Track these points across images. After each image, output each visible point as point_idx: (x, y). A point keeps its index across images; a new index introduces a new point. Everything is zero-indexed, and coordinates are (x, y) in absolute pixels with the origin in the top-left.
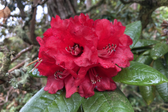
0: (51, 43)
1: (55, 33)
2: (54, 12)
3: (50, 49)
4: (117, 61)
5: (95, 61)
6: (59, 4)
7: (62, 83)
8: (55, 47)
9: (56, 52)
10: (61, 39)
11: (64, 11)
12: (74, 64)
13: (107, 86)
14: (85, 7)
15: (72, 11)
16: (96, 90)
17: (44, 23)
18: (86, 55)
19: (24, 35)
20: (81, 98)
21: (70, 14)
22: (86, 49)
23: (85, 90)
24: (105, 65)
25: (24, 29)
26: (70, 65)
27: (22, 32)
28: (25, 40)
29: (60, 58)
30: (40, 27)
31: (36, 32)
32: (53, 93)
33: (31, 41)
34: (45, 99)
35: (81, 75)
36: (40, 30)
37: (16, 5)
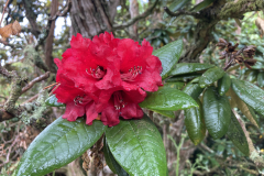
0: (70, 64)
1: (74, 54)
2: (80, 25)
3: (69, 71)
4: (143, 85)
5: (117, 83)
6: (87, 14)
7: (82, 110)
8: (74, 69)
9: (76, 75)
10: (82, 60)
11: (94, 24)
12: (95, 87)
13: (133, 113)
14: (129, 17)
15: (106, 23)
16: (121, 118)
17: (67, 41)
18: (108, 77)
19: (38, 57)
20: (104, 127)
21: (103, 28)
22: (109, 71)
23: (108, 117)
24: (128, 88)
25: (37, 49)
26: (91, 89)
27: (35, 54)
28: (38, 64)
29: (80, 81)
30: (60, 46)
31: (54, 54)
32: (73, 120)
33: (46, 66)
34: (64, 126)
35: (103, 99)
36: (60, 51)
37: (24, 14)
